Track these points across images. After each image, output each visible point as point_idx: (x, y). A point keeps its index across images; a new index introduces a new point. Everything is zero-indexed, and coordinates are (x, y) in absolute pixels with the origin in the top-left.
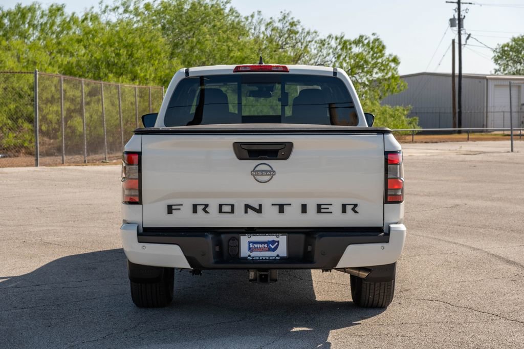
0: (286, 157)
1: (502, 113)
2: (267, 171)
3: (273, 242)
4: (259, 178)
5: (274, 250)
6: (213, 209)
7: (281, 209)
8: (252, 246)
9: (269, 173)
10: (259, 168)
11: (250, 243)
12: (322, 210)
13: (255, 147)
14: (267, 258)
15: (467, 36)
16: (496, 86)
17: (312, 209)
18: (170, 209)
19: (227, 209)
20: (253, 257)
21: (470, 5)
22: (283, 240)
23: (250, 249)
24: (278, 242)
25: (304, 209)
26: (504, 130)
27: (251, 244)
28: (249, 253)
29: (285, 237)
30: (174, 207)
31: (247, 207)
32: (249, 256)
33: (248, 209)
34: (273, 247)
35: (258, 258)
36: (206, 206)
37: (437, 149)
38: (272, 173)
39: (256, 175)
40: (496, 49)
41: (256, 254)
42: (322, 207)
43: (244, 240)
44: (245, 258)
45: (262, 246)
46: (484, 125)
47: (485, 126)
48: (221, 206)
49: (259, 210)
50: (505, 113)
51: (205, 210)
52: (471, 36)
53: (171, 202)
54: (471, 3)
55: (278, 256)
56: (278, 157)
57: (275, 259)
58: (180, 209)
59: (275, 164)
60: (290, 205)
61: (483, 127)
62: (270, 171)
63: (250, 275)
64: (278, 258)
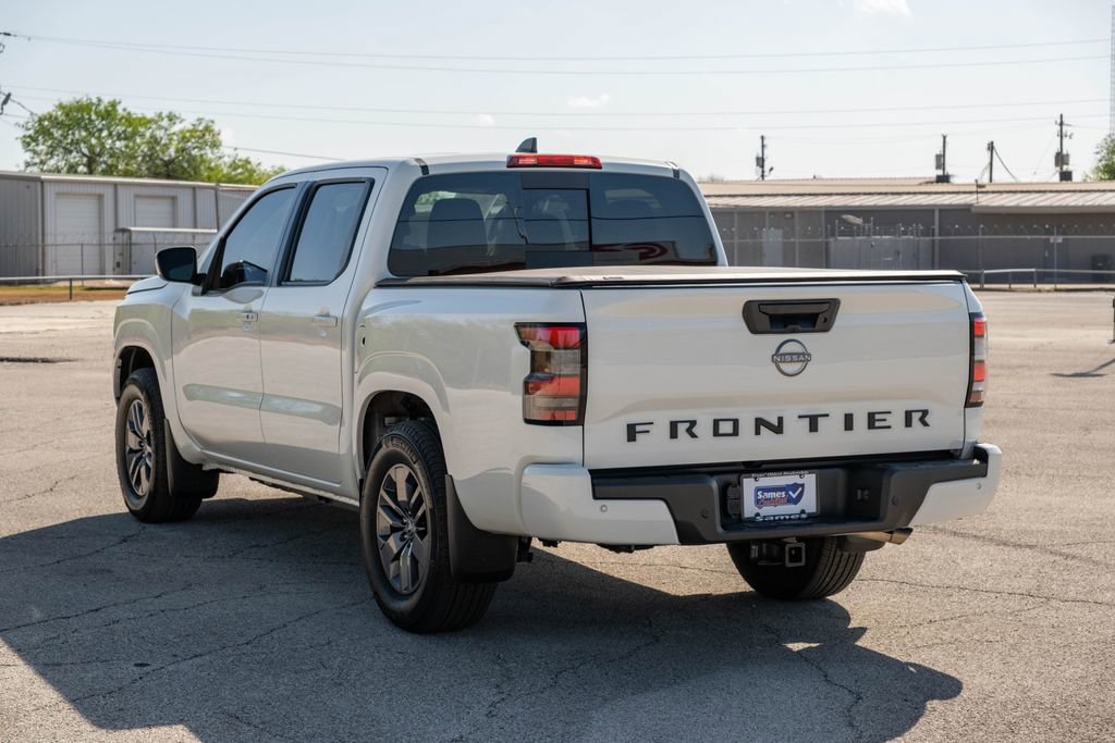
0: (826, 327)
1: (80, 247)
2: (798, 354)
3: (795, 487)
4: (784, 367)
5: (796, 501)
6: (704, 428)
7: (813, 423)
8: (760, 497)
9: (802, 358)
10: (786, 349)
11: (758, 490)
12: (877, 424)
13: (782, 310)
14: (787, 517)
15: (3, 97)
16: (58, 194)
17: (860, 422)
18: (632, 433)
19: (726, 427)
20: (764, 517)
21: (8, 37)
22: (810, 480)
23: (758, 502)
24: (802, 486)
25: (849, 422)
26: (82, 279)
27: (759, 493)
28: (757, 510)
29: (814, 475)
30: (638, 428)
31: (760, 423)
32: (758, 515)
33: (762, 427)
34: (794, 496)
35: (772, 518)
36: (693, 423)
37: (66, 317)
38: (804, 357)
39: (781, 362)
40: (27, 123)
41: (768, 511)
42: (877, 417)
43: (749, 485)
44: (752, 521)
45: (777, 495)
46: (37, 270)
47: (40, 273)
48: (716, 423)
49: (778, 429)
50: (85, 247)
51: (690, 432)
52: (12, 97)
53: (633, 419)
54: (9, 35)
55: (803, 512)
56: (817, 328)
57: (799, 519)
58: (648, 432)
59: (810, 340)
60: (827, 415)
61: (37, 275)
62: (803, 354)
63: (753, 552)
64: (804, 516)
